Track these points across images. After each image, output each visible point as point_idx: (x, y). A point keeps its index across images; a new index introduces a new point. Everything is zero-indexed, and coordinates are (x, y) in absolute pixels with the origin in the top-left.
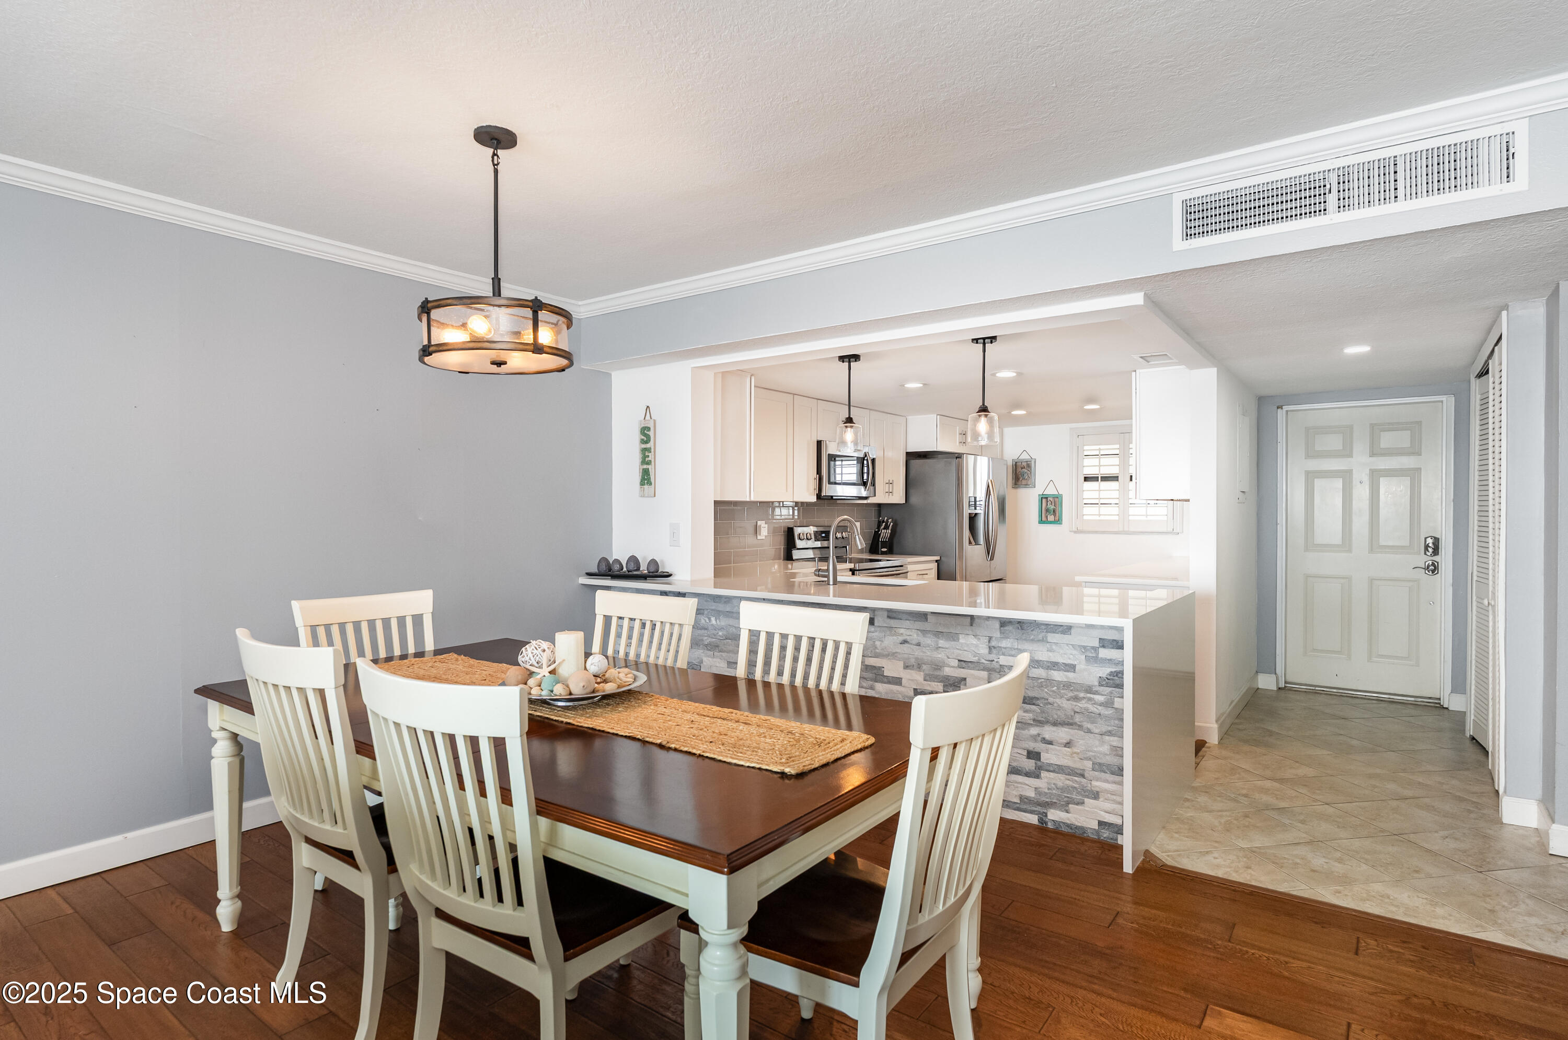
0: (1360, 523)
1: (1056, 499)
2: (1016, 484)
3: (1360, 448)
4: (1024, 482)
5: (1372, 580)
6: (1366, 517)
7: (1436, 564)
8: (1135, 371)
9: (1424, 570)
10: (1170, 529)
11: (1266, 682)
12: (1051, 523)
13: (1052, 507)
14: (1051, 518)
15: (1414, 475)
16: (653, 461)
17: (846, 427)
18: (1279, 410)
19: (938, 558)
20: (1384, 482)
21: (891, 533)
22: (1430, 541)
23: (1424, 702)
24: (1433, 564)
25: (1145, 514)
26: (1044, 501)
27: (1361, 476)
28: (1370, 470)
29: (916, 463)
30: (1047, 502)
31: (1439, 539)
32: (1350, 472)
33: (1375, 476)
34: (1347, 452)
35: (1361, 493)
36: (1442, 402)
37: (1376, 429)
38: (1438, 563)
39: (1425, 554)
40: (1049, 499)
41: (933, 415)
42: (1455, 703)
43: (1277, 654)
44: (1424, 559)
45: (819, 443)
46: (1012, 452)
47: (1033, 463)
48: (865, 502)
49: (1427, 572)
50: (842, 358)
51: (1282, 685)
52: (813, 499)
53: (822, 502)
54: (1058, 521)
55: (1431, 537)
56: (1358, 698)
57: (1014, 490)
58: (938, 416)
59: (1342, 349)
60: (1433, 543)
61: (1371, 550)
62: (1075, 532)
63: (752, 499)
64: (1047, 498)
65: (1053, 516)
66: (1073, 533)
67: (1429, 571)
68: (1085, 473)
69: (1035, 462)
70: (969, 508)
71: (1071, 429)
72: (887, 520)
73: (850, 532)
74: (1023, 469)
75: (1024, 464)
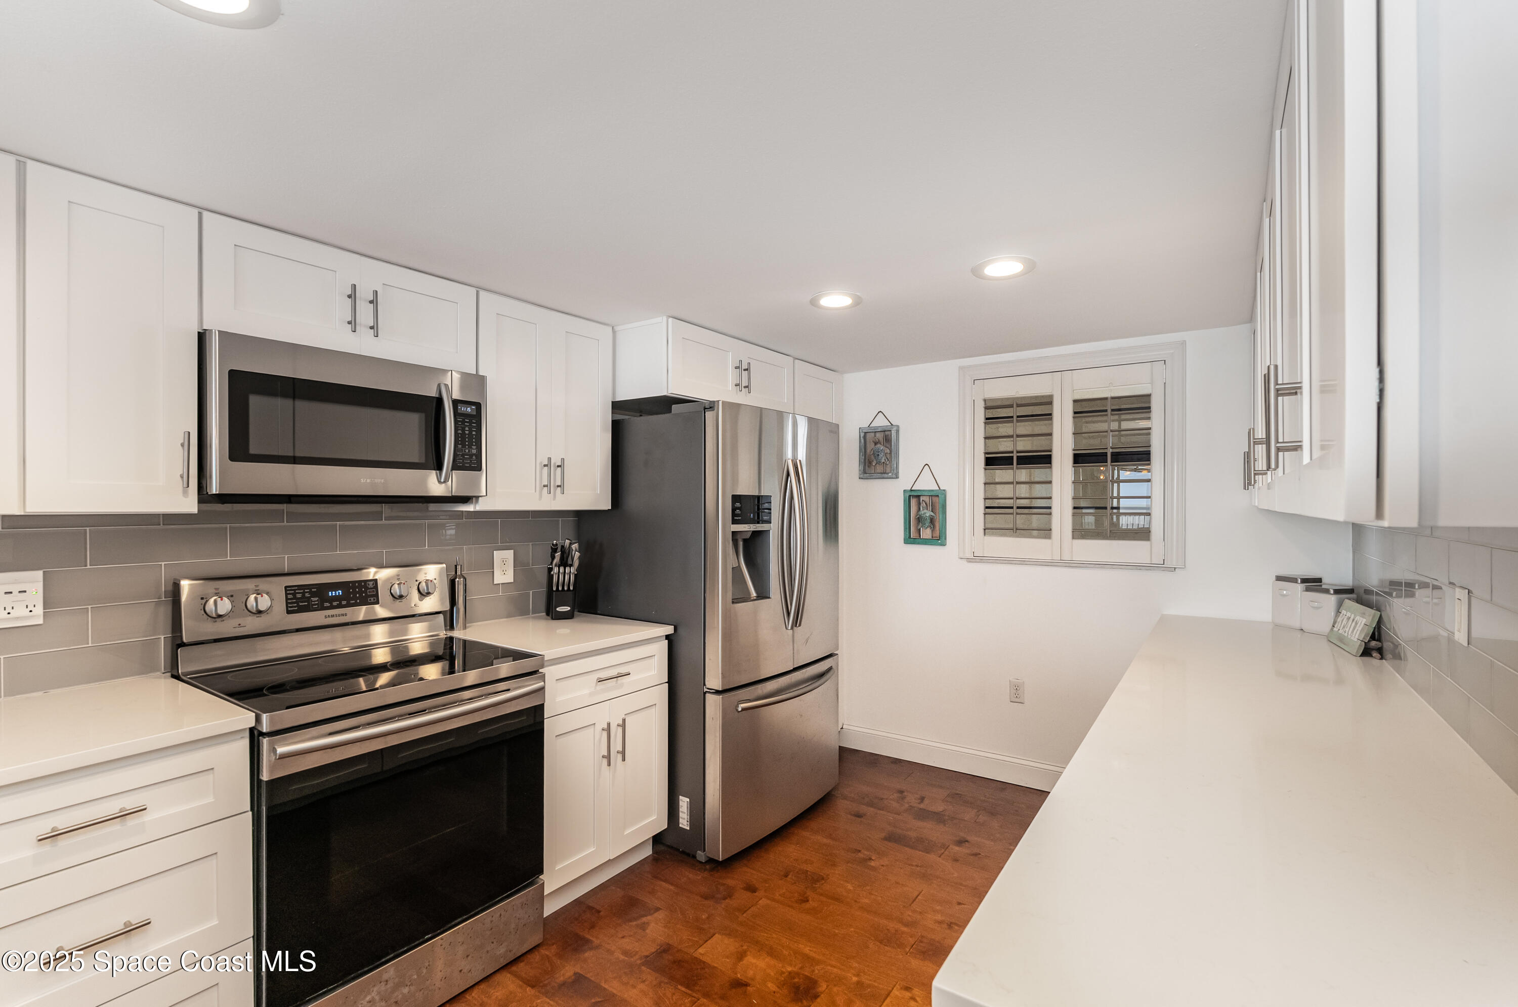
1: (935, 499)
10: (1157, 560)
13: (928, 513)
14: (926, 533)
19: (669, 630)
21: (578, 574)
26: (913, 502)
29: (639, 425)
30: (919, 504)
41: (659, 319)
45: (201, 340)
46: (859, 413)
47: (894, 433)
53: (227, 507)
54: (939, 539)
57: (863, 483)
58: (670, 320)
62: (969, 560)
65: (929, 531)
66: (964, 562)
69: (898, 431)
70: (734, 522)
71: (961, 368)
72: (571, 544)
73: (462, 576)
74: (878, 445)
75: (880, 436)
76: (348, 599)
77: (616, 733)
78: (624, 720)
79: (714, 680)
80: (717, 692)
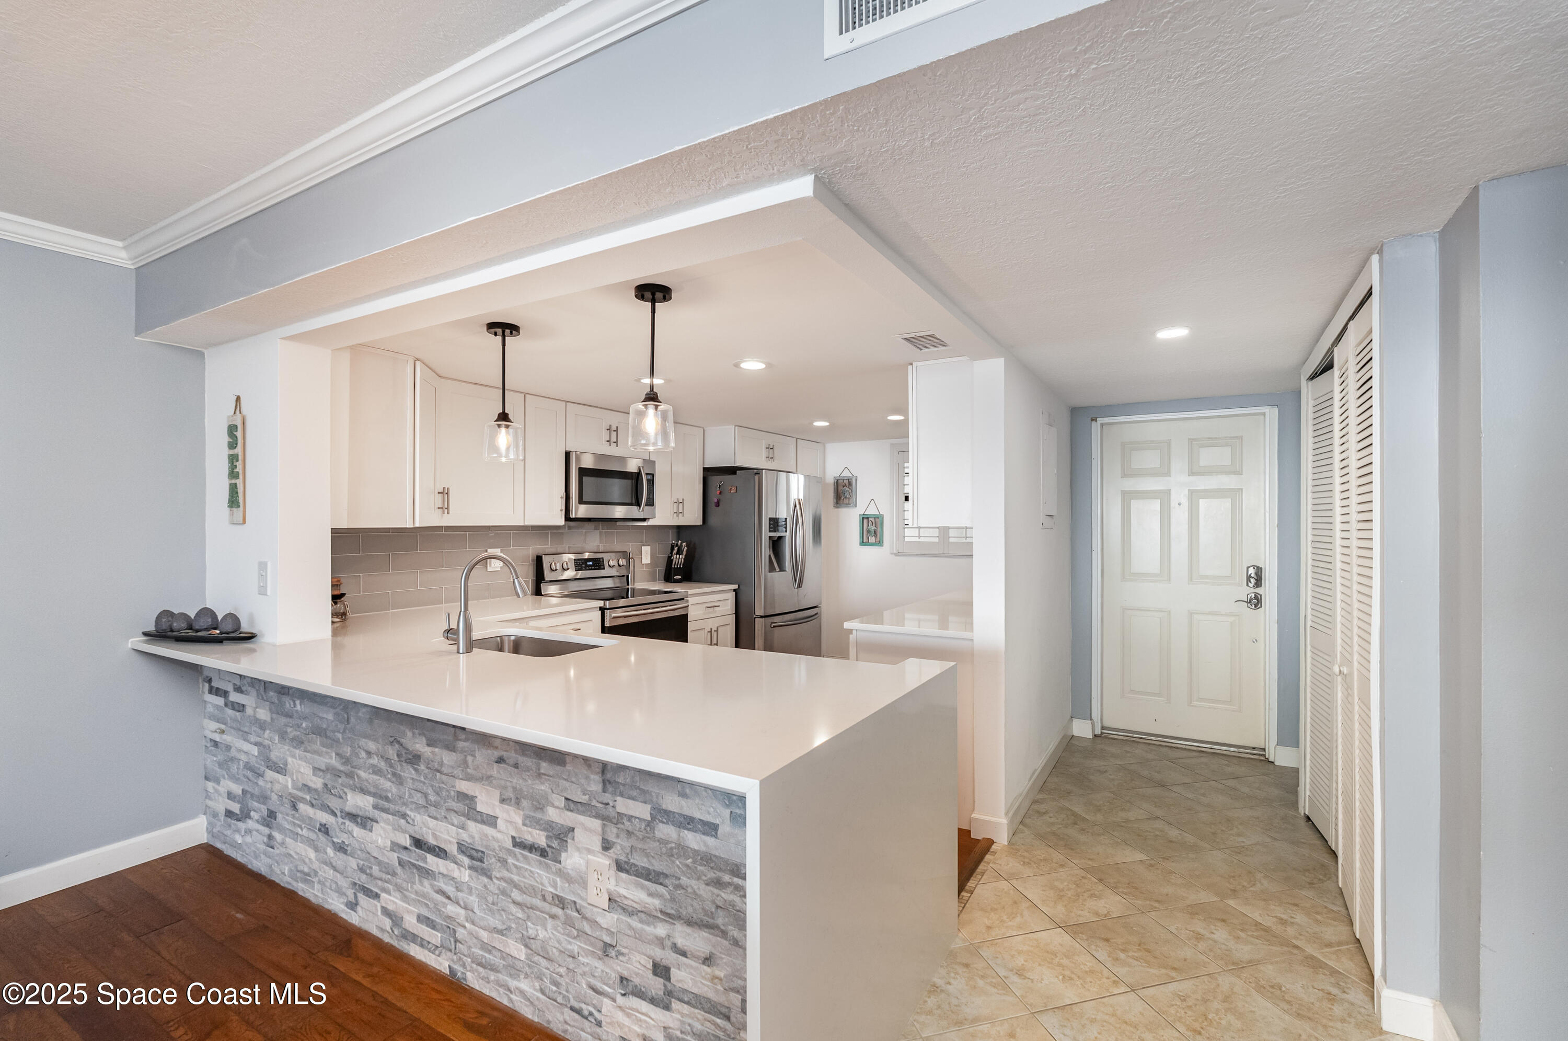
0: (1179, 549)
1: (877, 520)
2: (837, 503)
3: (1179, 465)
4: (846, 501)
5: (1191, 614)
6: (1185, 544)
7: (1259, 596)
8: (912, 364)
9: (1246, 604)
11: (1082, 729)
12: (872, 544)
13: (873, 528)
14: (872, 540)
15: (1234, 494)
16: (241, 472)
17: (499, 426)
18: (1093, 423)
19: (736, 587)
20: (1203, 503)
21: (685, 559)
22: (1252, 571)
23: (1247, 753)
24: (1256, 597)
25: (964, 536)
26: (865, 521)
27: (1179, 496)
28: (1189, 490)
29: (715, 480)
30: (868, 523)
31: (1261, 569)
32: (1168, 492)
33: (1194, 496)
34: (1164, 471)
35: (1180, 516)
36: (1264, 414)
37: (1194, 444)
38: (1261, 596)
39: (1248, 585)
40: (870, 519)
42: (1282, 757)
43: (1093, 697)
44: (1247, 591)
45: (568, 455)
46: (834, 469)
47: (854, 481)
48: (645, 524)
49: (1249, 605)
50: (492, 326)
51: (1098, 732)
52: (561, 522)
53: (572, 524)
54: (879, 543)
55: (1254, 566)
56: (1177, 748)
57: (836, 510)
58: (737, 427)
59: (1154, 333)
60: (1256, 574)
61: (1191, 580)
62: (896, 555)
63: (417, 525)
64: (868, 518)
65: (874, 538)
66: (893, 556)
67: (1251, 605)
68: (906, 492)
69: (856, 480)
70: (770, 531)
71: (892, 444)
72: (681, 543)
73: (632, 558)
74: (845, 488)
75: (846, 482)
76: (594, 567)
77: (715, 634)
78: (718, 628)
79: (759, 611)
80: (762, 617)
